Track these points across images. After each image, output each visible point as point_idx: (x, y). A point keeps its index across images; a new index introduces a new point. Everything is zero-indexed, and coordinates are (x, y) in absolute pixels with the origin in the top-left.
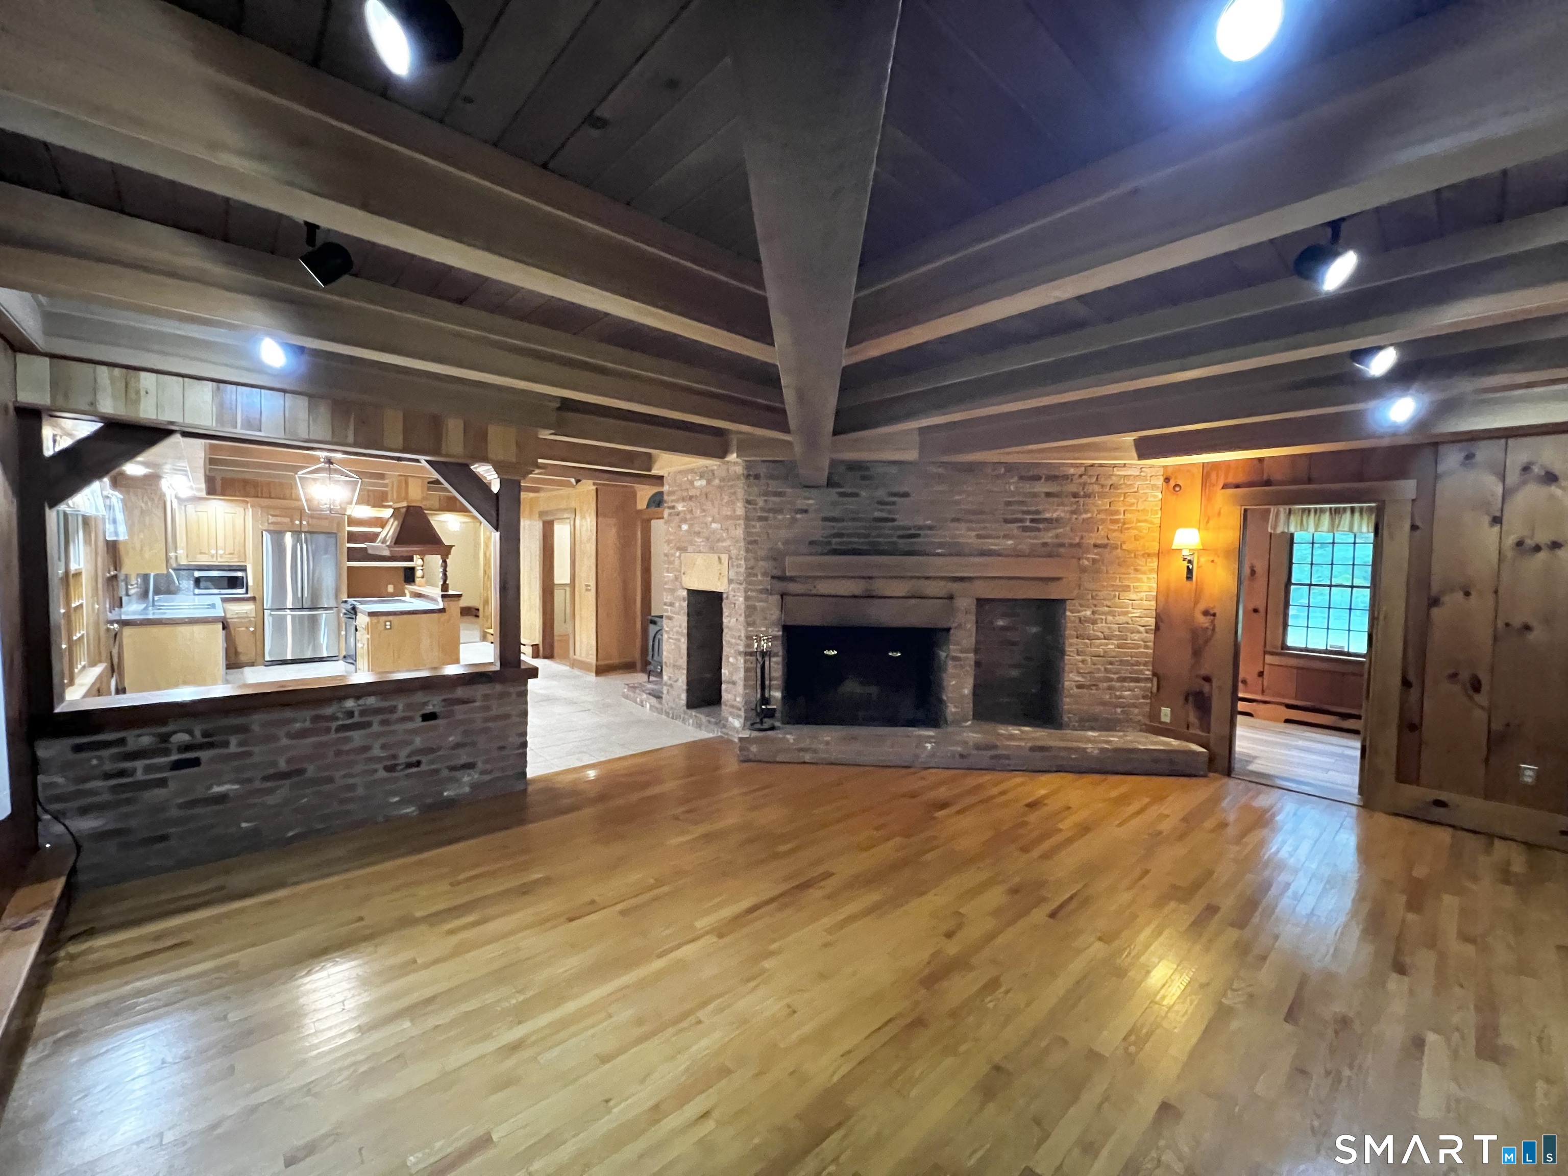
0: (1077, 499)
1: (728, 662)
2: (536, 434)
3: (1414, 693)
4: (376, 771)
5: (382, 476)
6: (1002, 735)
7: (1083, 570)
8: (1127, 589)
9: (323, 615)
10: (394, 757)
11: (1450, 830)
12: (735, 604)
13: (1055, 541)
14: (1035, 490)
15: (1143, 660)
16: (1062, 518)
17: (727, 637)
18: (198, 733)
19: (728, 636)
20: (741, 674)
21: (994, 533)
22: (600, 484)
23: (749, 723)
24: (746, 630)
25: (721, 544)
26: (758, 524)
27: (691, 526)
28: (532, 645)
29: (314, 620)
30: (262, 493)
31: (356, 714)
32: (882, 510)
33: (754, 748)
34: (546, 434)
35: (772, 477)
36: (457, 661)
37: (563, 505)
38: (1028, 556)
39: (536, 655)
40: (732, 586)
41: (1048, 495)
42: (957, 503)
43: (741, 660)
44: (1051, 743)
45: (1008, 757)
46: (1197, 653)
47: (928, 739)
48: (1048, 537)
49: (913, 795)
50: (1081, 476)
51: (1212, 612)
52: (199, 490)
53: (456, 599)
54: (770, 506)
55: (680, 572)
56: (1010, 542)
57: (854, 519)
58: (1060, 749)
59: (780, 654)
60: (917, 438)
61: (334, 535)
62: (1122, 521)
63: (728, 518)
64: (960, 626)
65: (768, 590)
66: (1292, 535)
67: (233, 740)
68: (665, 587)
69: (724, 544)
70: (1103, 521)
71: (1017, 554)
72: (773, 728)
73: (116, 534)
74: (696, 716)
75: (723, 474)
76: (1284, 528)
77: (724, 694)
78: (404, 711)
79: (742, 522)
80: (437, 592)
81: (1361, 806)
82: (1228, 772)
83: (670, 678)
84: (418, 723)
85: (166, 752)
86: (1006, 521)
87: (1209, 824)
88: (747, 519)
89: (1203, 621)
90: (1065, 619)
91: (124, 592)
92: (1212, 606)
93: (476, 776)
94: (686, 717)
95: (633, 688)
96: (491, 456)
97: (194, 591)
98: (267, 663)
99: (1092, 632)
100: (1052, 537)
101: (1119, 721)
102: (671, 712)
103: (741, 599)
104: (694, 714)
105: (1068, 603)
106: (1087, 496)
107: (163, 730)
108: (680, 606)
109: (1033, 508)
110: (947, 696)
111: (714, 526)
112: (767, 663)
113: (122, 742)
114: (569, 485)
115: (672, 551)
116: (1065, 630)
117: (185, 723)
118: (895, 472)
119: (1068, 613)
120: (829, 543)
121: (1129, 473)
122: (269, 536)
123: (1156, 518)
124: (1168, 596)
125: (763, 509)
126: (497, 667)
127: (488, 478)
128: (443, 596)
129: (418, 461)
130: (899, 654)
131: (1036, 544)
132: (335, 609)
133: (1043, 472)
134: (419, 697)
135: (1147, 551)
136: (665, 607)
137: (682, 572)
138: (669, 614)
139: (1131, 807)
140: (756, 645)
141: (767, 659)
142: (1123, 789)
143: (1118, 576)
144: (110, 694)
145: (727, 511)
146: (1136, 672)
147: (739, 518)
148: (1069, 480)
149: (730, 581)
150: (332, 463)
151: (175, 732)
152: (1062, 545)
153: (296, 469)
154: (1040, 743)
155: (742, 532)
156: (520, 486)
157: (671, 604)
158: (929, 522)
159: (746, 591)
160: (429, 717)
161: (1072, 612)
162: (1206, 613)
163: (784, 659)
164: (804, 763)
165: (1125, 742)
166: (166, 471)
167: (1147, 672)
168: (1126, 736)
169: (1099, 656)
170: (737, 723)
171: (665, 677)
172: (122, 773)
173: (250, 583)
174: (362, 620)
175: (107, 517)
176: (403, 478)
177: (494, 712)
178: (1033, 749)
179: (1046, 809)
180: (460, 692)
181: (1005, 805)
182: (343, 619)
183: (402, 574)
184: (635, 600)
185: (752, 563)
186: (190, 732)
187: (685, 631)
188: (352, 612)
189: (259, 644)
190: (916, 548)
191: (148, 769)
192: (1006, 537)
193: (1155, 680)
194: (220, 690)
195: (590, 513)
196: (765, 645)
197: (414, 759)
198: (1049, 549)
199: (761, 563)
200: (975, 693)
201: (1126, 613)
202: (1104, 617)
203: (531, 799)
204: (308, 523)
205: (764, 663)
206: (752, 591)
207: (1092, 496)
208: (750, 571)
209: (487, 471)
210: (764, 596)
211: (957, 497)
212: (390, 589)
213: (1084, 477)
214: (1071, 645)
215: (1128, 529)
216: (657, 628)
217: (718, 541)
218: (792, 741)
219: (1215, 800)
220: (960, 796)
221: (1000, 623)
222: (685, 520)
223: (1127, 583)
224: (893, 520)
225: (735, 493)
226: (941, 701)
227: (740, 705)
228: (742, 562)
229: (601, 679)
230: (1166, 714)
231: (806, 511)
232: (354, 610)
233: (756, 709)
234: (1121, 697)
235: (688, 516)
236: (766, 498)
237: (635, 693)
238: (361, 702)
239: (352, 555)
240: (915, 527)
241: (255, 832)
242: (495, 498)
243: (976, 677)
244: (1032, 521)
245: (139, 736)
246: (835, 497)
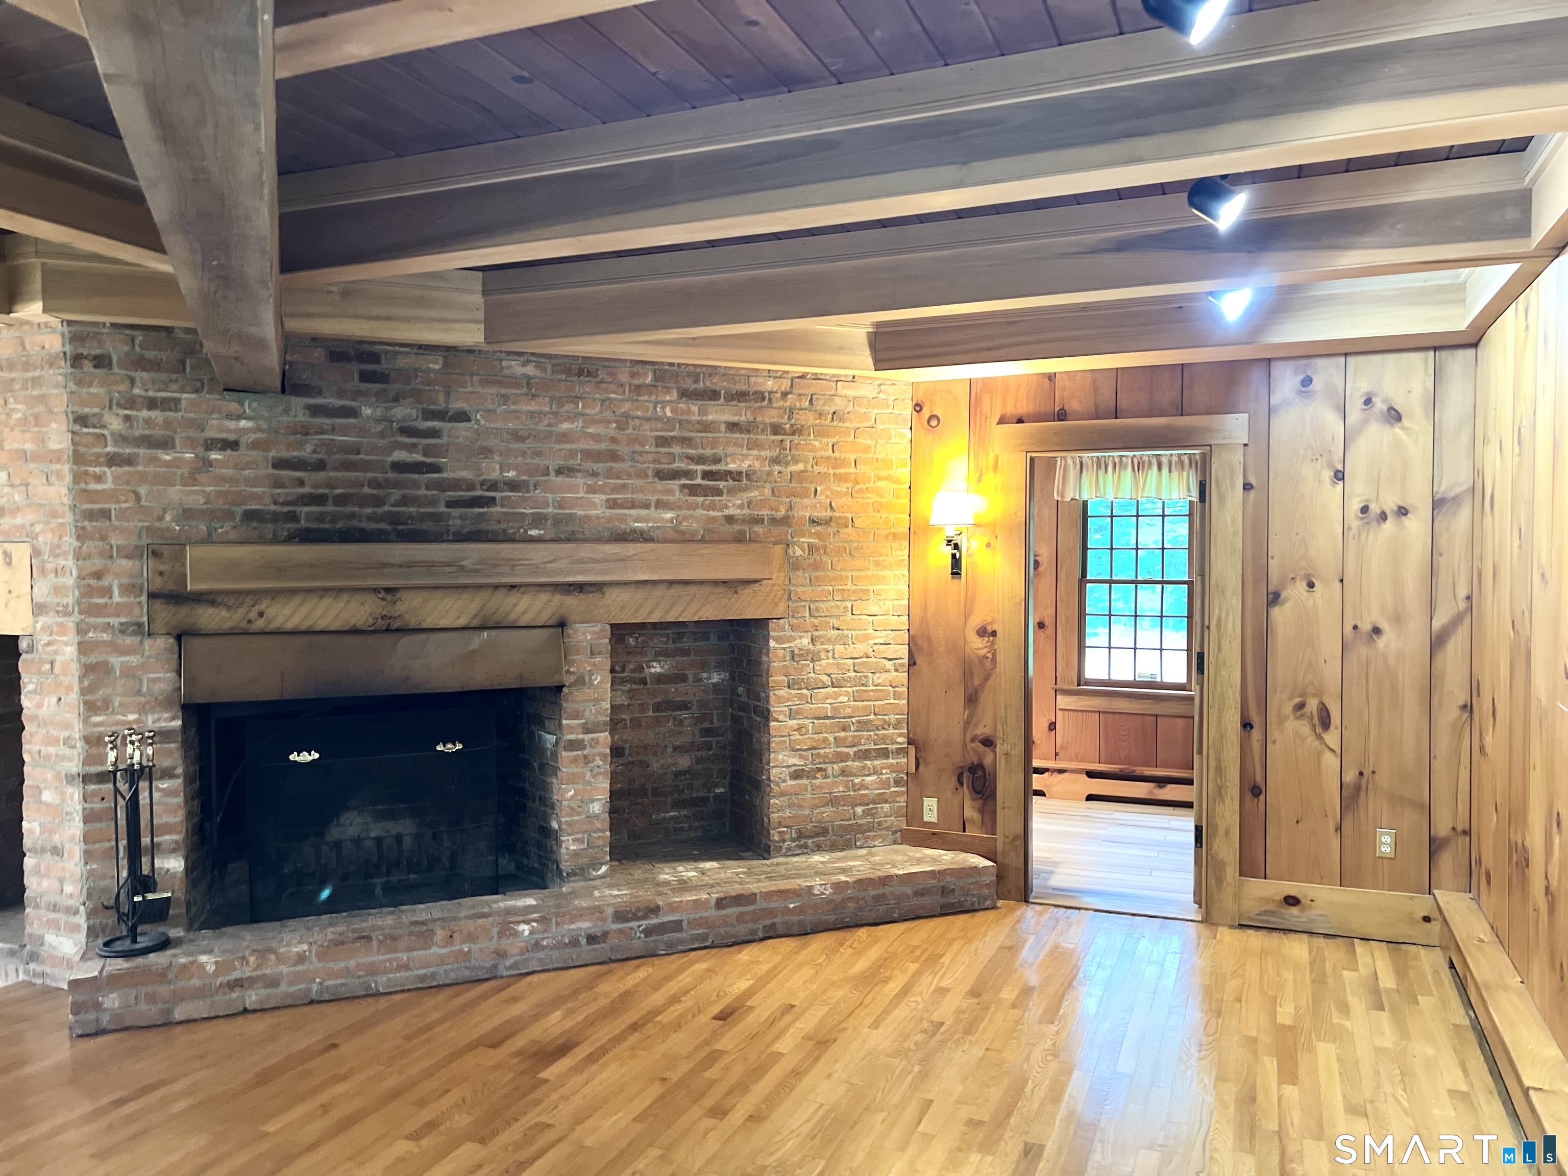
0: (780, 438)
1: (40, 801)
3: (1256, 734)
6: (667, 883)
7: (796, 565)
8: (862, 597)
11: (1305, 936)
12: (52, 662)
13: (746, 511)
14: (710, 417)
15: (893, 718)
16: (755, 472)
17: (32, 746)
19: (37, 738)
20: (75, 828)
21: (639, 497)
23: (100, 942)
24: (85, 721)
25: (9, 522)
26: (109, 472)
32: (411, 448)
33: (112, 1001)
35: (140, 363)
38: (703, 541)
40: (44, 619)
41: (733, 427)
42: (564, 437)
43: (74, 794)
44: (754, 887)
45: (677, 926)
46: (972, 700)
47: (525, 914)
48: (734, 506)
50: (785, 395)
51: (989, 629)
54: (138, 432)
56: (669, 515)
57: (348, 466)
58: (768, 895)
59: (179, 771)
60: (478, 299)
62: (853, 477)
63: (23, 455)
64: (580, 682)
65: (140, 625)
66: (1085, 504)
69: (19, 520)
70: (823, 477)
71: (682, 538)
72: (162, 945)
75: (9, 350)
76: (1075, 493)
77: (30, 880)
79: (65, 468)
81: (1202, 922)
82: (1024, 895)
86: (661, 475)
87: (1009, 994)
88: (78, 458)
89: (978, 645)
90: (768, 655)
92: (989, 619)
99: (812, 675)
100: (741, 507)
101: (859, 829)
103: (70, 650)
105: (772, 625)
106: (796, 431)
109: (708, 452)
110: (560, 823)
112: (143, 796)
116: (768, 675)
118: (437, 366)
119: (772, 644)
120: (293, 517)
121: (861, 392)
123: (904, 474)
124: (925, 607)
125: (121, 439)
130: (459, 746)
131: (713, 519)
133: (722, 385)
135: (892, 530)
139: (891, 985)
140: (112, 756)
141: (143, 785)
142: (873, 954)
143: (849, 574)
145: (21, 442)
146: (884, 739)
147: (55, 457)
148: (766, 403)
149: (38, 609)
152: (758, 521)
154: (736, 889)
155: (65, 491)
158: (511, 474)
159: (81, 631)
161: (778, 640)
162: (982, 632)
163: (188, 780)
164: (246, 1011)
165: (874, 867)
167: (900, 740)
168: (872, 855)
169: (827, 717)
170: (67, 945)
178: (721, 903)
179: (751, 1018)
181: (677, 1025)
185: (97, 563)
190: (493, 526)
192: (660, 505)
193: (912, 751)
196: (137, 754)
198: (737, 527)
199: (122, 563)
200: (613, 811)
201: (866, 638)
202: (830, 648)
205: (135, 795)
206: (99, 628)
207: (805, 432)
208: (92, 582)
210: (129, 640)
211: (565, 426)
213: (790, 396)
214: (780, 700)
215: (861, 491)
218: (212, 968)
219: (1011, 950)
220: (592, 1021)
221: (657, 669)
223: (862, 586)
224: (436, 469)
225: (43, 398)
226: (547, 833)
227: (74, 902)
228: (70, 563)
230: (931, 810)
231: (233, 445)
233: (117, 904)
234: (863, 786)
236: (127, 412)
240: (482, 483)
243: (614, 777)
244: (707, 475)
246: (302, 417)
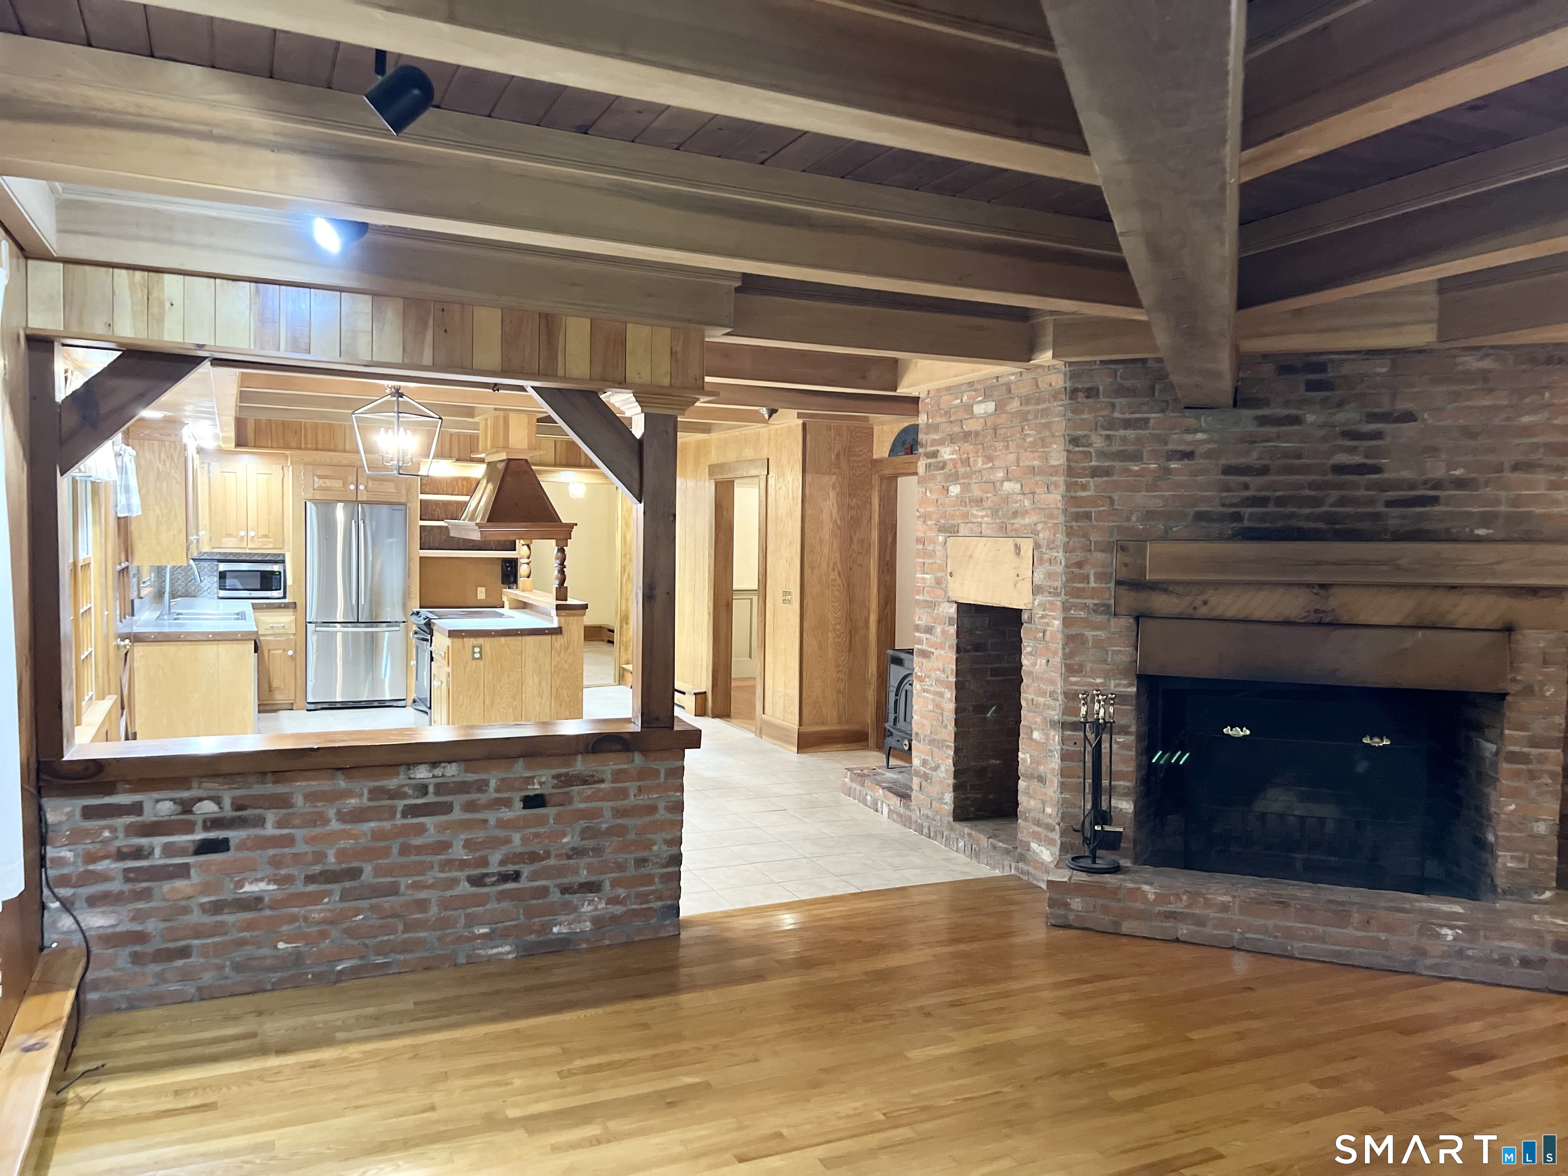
1: (1031, 738)
2: (703, 336)
4: (455, 882)
5: (470, 412)
9: (386, 635)
10: (484, 862)
12: (1044, 632)
17: (1028, 695)
18: (227, 803)
19: (1031, 690)
20: (1055, 763)
22: (811, 416)
23: (1069, 856)
24: (1065, 680)
25: (1019, 522)
26: (1092, 482)
27: (966, 488)
28: (695, 694)
29: (373, 642)
30: (306, 443)
31: (431, 789)
32: (1353, 450)
33: (1076, 903)
34: (718, 336)
35: (1120, 391)
36: (576, 713)
37: (749, 453)
39: (701, 712)
40: (1039, 599)
43: (1055, 737)
47: (1449, 920)
49: (1406, 1028)
52: (225, 440)
53: (582, 611)
54: (1115, 448)
55: (946, 571)
57: (1288, 470)
59: (1133, 729)
60: (1433, 299)
61: (403, 507)
63: (1032, 470)
64: (1528, 691)
65: (1108, 606)
67: (271, 817)
68: (917, 597)
69: (1027, 521)
72: (1116, 869)
73: (129, 507)
74: (970, 835)
75: (1025, 390)
77: (1021, 798)
78: (497, 790)
79: (1061, 480)
80: (548, 601)
83: (924, 763)
84: (517, 811)
85: (189, 828)
88: (1071, 471)
91: (136, 593)
93: (602, 906)
94: (953, 836)
95: (861, 776)
96: (631, 375)
97: (217, 593)
98: (312, 707)
102: (926, 824)
103: (1057, 623)
104: (966, 830)
107: (185, 794)
108: (944, 632)
110: (1496, 836)
111: (1008, 486)
112: (1105, 746)
113: (137, 808)
114: (755, 418)
115: (931, 534)
117: (211, 787)
118: (1384, 370)
120: (1237, 517)
122: (314, 508)
125: (1102, 454)
126: (636, 727)
127: (627, 415)
128: (559, 608)
129: (522, 389)
130: (1386, 742)
132: (402, 624)
134: (520, 769)
136: (917, 634)
137: (949, 570)
138: (924, 647)
140: (1083, 710)
141: (1106, 737)
144: (120, 740)
145: (1032, 460)
147: (1054, 471)
149: (1036, 590)
150: (401, 395)
151: (200, 800)
153: (354, 405)
155: (1059, 498)
156: (676, 420)
157: (929, 630)
158: (1459, 472)
159: (1066, 608)
160: (533, 802)
163: (1139, 738)
164: (1177, 940)
166: (187, 413)
170: (1046, 854)
171: (916, 762)
172: (138, 853)
173: (289, 582)
174: (441, 642)
175: (118, 483)
176: (501, 413)
177: (632, 801)
180: (580, 765)
182: (414, 641)
183: (498, 570)
184: (867, 621)
185: (1079, 555)
186: (217, 800)
187: (953, 679)
188: (425, 628)
189: (300, 673)
190: (1426, 526)
191: (168, 850)
194: (250, 743)
195: (792, 468)
196: (1102, 711)
197: (511, 868)
199: (1099, 556)
203: (685, 953)
204: (366, 487)
205: (1099, 744)
206: (1075, 606)
208: (1075, 570)
209: (626, 402)
210: (1100, 618)
211: (1527, 419)
212: (481, 594)
216: (902, 672)
217: (1015, 514)
218: (1151, 897)
222: (954, 478)
224: (1377, 470)
225: (1048, 426)
226: (1481, 844)
227: (1052, 822)
228: (1060, 555)
229: (806, 758)
231: (1188, 455)
232: (429, 624)
233: (1082, 831)
235: (962, 470)
236: (1108, 432)
237: (863, 785)
238: (438, 772)
239: (429, 539)
240: (1425, 482)
241: (297, 958)
242: (637, 445)
245: (157, 801)
246: (1251, 427)
